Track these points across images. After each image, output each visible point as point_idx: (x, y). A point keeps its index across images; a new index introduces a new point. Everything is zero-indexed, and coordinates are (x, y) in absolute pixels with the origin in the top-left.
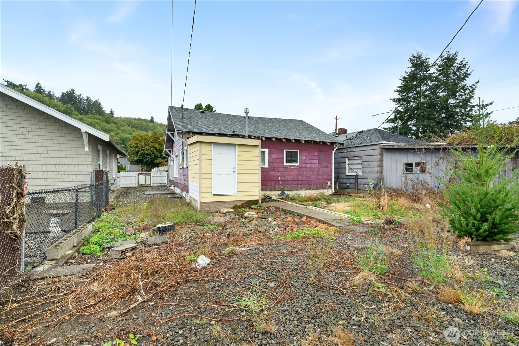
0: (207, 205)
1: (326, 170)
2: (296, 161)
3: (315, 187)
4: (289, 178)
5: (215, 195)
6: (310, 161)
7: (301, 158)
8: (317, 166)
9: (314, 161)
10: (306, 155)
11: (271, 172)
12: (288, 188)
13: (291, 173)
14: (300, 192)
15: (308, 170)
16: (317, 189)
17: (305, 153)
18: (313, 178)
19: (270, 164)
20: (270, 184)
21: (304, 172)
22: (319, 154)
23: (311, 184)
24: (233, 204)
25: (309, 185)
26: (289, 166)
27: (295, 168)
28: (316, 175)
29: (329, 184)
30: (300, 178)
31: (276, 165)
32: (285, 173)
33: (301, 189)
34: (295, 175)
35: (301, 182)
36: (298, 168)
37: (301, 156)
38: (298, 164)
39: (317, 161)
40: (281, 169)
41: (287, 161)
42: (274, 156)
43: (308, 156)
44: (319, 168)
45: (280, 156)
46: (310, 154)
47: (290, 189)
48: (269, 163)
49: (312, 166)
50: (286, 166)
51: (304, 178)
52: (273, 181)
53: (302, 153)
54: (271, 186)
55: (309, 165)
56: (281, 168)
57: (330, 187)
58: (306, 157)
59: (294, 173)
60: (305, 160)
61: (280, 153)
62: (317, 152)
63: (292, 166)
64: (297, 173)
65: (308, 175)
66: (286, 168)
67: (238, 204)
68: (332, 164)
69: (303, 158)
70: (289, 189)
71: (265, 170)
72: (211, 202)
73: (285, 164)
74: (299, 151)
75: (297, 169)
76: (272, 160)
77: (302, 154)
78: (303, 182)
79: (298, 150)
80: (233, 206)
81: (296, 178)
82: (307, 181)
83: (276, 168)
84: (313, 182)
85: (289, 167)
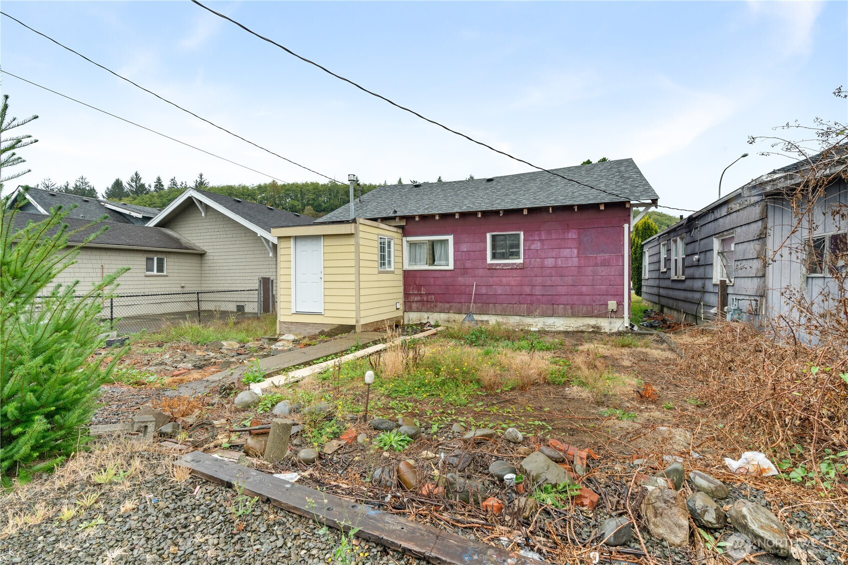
0: (287, 326)
1: (603, 271)
2: (517, 255)
3: (570, 311)
4: (499, 291)
5: (298, 313)
6: (554, 253)
7: (530, 246)
8: (575, 261)
9: (566, 252)
10: (540, 240)
11: (460, 279)
12: (496, 311)
13: (504, 279)
14: (528, 320)
15: (548, 272)
16: (574, 315)
17: (540, 235)
18: (562, 290)
19: (458, 262)
20: (457, 301)
21: (536, 276)
22: (579, 234)
23: (558, 305)
24: (318, 329)
25: (551, 307)
26: (500, 264)
27: (514, 268)
28: (571, 282)
29: (612, 305)
30: (527, 290)
31: (469, 264)
32: (491, 279)
33: (529, 314)
34: (513, 283)
35: (529, 298)
36: (522, 268)
37: (528, 243)
38: (521, 261)
39: (575, 251)
40: (481, 272)
41: (494, 256)
42: (464, 247)
43: (546, 242)
44: (579, 267)
45: (478, 246)
46: (554, 236)
47: (502, 312)
48: (455, 261)
49: (560, 262)
50: (492, 264)
51: (538, 291)
52: (464, 296)
53: (531, 235)
54: (460, 305)
55: (550, 262)
56: (481, 270)
57: (617, 314)
58: (543, 245)
59: (511, 278)
60: (540, 252)
61: (478, 241)
62: (574, 231)
63: (505, 265)
64: (518, 279)
65: (549, 283)
66: (491, 268)
67: (326, 330)
68: (623, 256)
69: (533, 247)
70: (499, 312)
71: (448, 274)
72: (292, 323)
73: (489, 261)
74: (522, 234)
75: (518, 271)
76: (462, 254)
77: (531, 238)
78: (534, 297)
79: (520, 230)
80: (319, 331)
81: (516, 290)
82: (545, 298)
83: (469, 270)
84: (563, 299)
85: (498, 267)
